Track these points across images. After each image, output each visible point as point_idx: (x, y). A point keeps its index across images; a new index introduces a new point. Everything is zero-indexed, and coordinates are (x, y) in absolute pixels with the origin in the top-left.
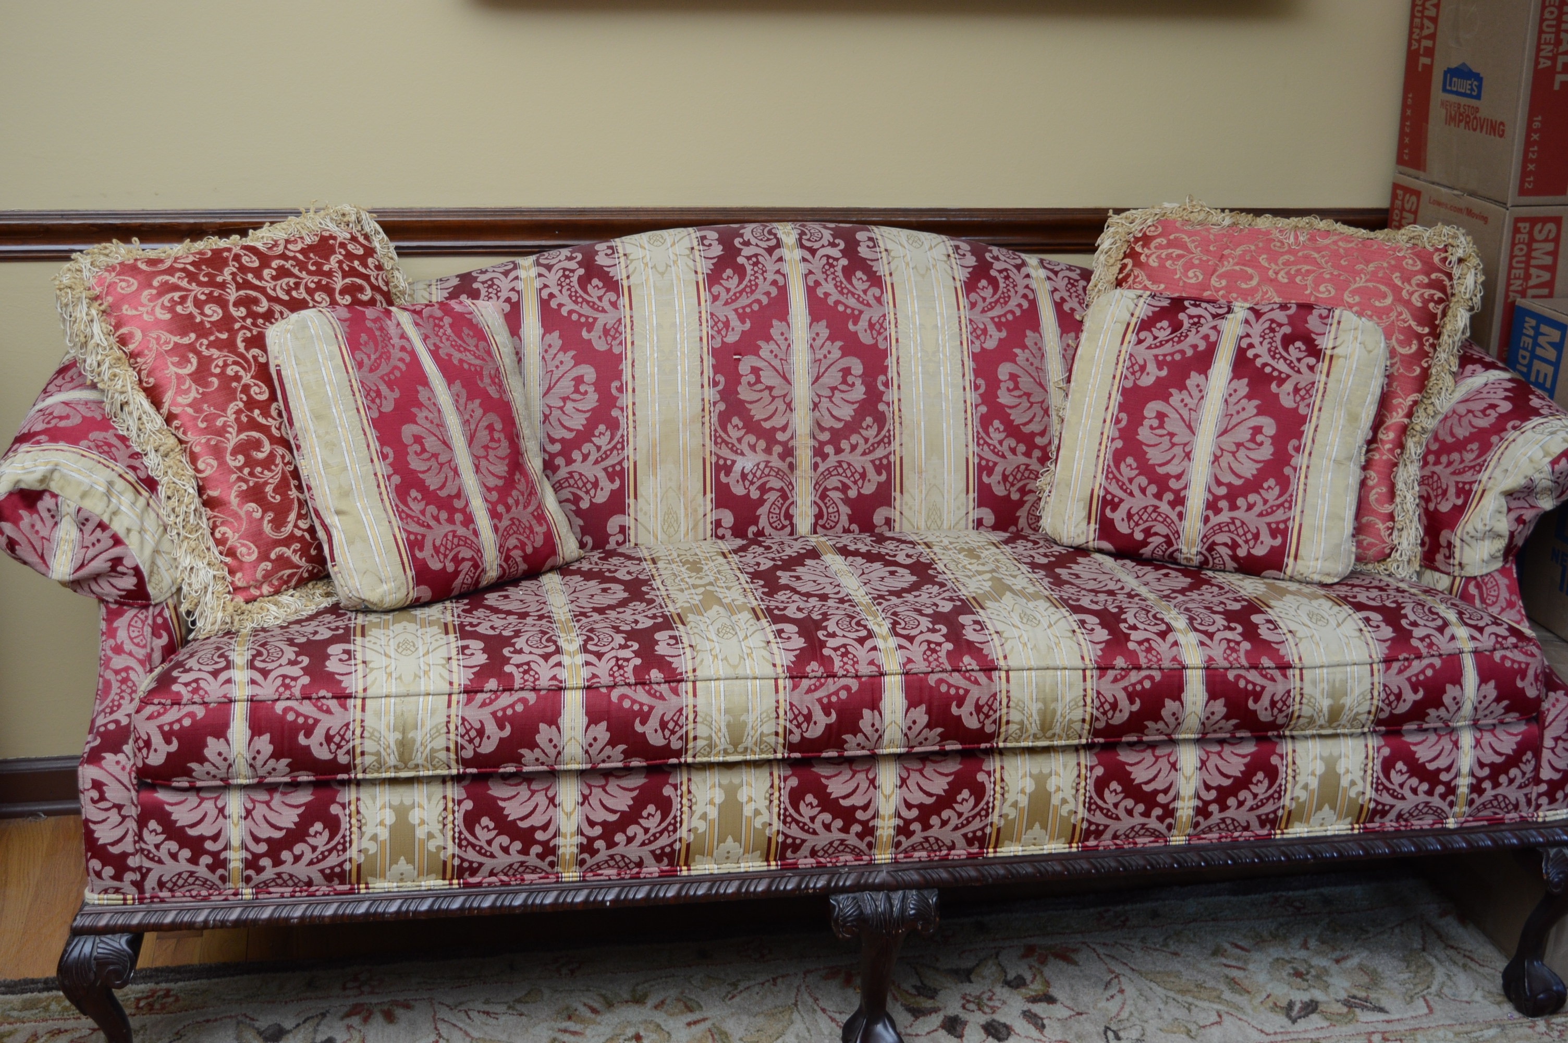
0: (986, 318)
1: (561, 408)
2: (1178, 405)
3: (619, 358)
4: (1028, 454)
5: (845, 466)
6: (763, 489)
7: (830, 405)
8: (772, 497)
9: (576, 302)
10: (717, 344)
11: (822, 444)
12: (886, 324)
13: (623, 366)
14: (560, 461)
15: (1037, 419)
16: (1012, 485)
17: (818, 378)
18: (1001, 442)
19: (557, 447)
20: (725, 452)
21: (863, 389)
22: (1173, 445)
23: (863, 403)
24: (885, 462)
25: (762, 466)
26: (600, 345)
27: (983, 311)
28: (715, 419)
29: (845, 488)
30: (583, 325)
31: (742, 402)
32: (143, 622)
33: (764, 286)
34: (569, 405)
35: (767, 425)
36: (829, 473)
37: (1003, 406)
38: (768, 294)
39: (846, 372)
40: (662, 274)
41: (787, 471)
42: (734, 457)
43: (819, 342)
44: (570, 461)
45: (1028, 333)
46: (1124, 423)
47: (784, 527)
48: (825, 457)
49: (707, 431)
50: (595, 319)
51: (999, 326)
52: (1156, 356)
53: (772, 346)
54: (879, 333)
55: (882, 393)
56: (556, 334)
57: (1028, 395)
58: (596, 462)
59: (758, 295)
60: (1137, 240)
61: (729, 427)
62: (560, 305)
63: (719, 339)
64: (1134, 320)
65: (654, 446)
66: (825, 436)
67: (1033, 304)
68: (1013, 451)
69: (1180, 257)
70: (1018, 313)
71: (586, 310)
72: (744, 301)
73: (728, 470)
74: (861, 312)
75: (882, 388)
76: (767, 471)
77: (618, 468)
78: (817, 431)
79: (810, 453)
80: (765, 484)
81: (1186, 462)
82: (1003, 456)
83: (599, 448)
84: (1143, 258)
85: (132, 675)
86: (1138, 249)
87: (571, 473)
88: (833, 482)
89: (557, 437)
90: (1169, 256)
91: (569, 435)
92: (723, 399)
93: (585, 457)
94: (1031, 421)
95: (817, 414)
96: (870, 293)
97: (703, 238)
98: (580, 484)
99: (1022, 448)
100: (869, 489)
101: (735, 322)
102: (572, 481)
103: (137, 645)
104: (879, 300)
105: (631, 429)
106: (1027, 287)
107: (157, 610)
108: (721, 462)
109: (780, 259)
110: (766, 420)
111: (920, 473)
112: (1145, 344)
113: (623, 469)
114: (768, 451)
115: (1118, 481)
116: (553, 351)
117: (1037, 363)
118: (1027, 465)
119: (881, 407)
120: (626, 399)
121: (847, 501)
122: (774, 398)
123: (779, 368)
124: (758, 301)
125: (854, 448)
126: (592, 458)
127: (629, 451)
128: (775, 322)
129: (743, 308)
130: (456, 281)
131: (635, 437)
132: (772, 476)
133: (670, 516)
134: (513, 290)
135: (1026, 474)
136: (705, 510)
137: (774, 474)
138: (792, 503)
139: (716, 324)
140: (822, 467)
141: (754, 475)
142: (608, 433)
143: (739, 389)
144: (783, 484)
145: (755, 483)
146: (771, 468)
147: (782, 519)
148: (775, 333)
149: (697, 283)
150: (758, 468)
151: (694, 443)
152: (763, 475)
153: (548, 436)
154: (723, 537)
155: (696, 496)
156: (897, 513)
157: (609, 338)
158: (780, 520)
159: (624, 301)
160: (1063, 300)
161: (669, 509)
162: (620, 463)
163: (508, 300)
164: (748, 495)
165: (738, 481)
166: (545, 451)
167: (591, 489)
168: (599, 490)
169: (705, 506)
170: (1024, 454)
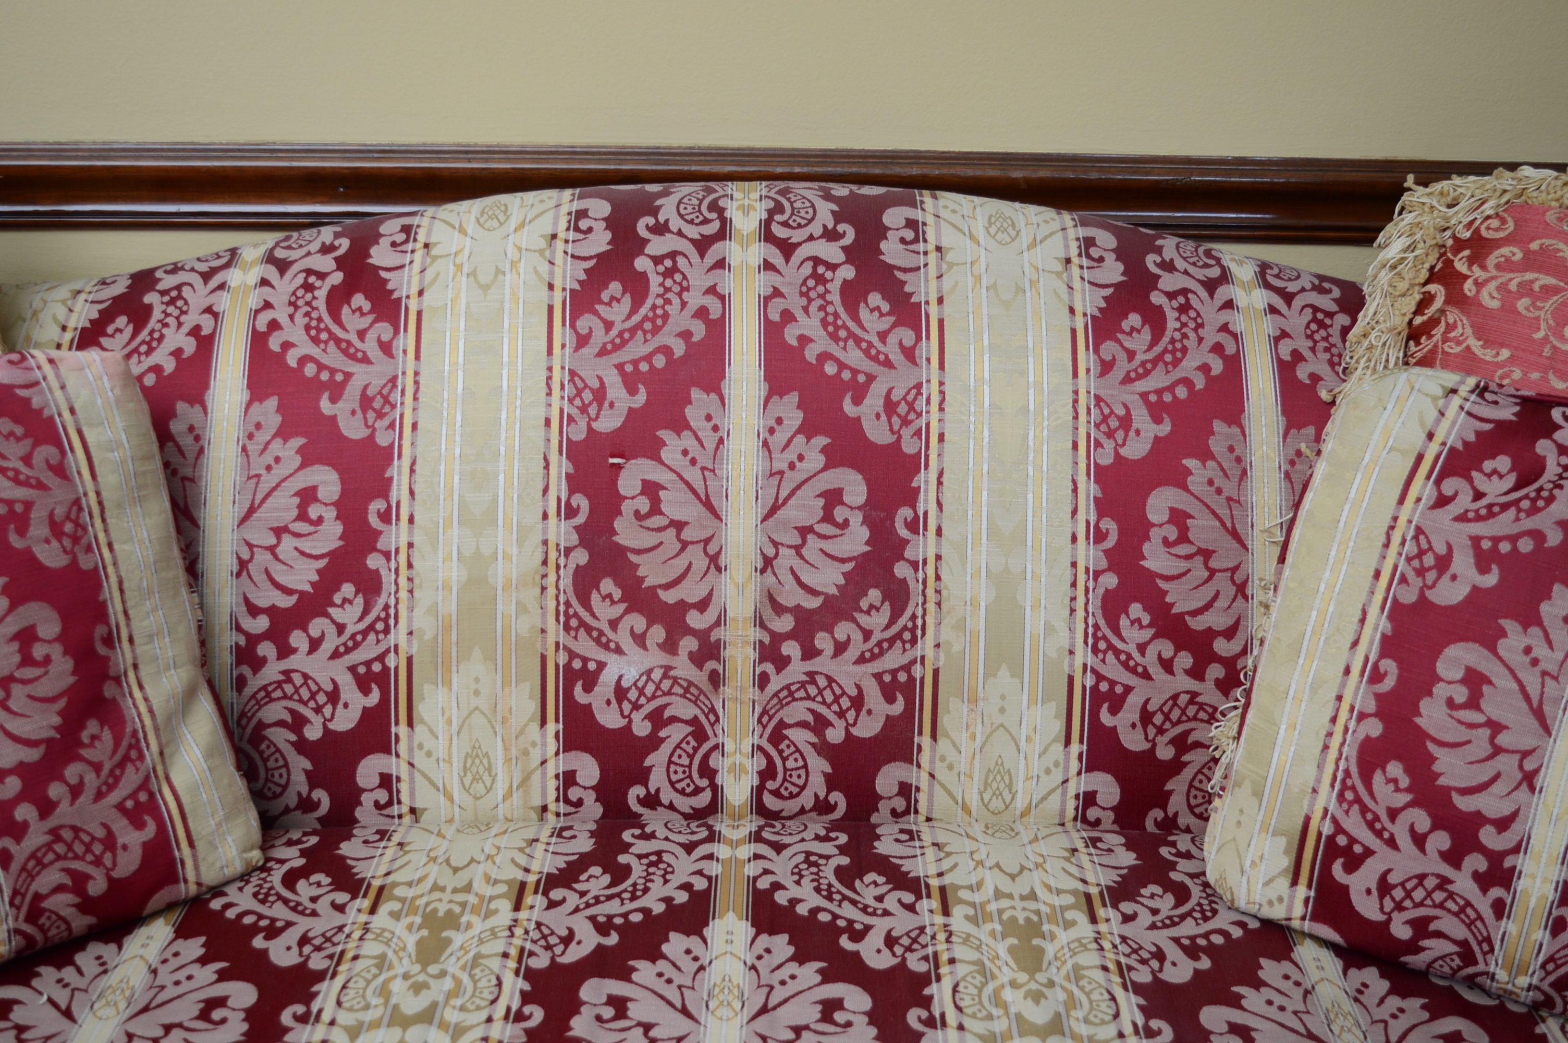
0: (1130, 395)
1: (272, 549)
2: (1518, 660)
3: (387, 455)
4: (1197, 673)
5: (822, 683)
6: (658, 719)
7: (797, 563)
8: (675, 733)
9: (316, 340)
10: (579, 433)
11: (777, 639)
12: (921, 404)
13: (393, 472)
14: (266, 649)
15: (1221, 603)
16: (1161, 731)
17: (774, 509)
18: (1142, 648)
19: (262, 624)
20: (585, 646)
21: (865, 533)
22: (1497, 751)
23: (862, 561)
24: (902, 677)
25: (657, 675)
26: (353, 429)
27: (1127, 380)
28: (566, 581)
29: (820, 724)
31: (622, 550)
33: (680, 319)
34: (287, 544)
35: (669, 597)
36: (789, 694)
37: (1152, 575)
38: (686, 335)
39: (833, 498)
40: (485, 288)
41: (706, 686)
42: (602, 656)
43: (781, 436)
44: (285, 651)
45: (1218, 426)
46: (1389, 684)
47: (698, 791)
48: (782, 663)
49: (552, 604)
50: (348, 376)
51: (1156, 412)
52: (1476, 541)
53: (687, 440)
54: (906, 422)
55: (905, 542)
56: (272, 403)
57: (1206, 554)
58: (336, 655)
59: (667, 337)
60: (1459, 245)
61: (595, 598)
62: (287, 345)
63: (582, 423)
64: (1433, 449)
65: (447, 628)
66: (785, 624)
67: (1234, 364)
68: (1167, 665)
69: (1548, 291)
70: (1200, 383)
71: (333, 357)
72: (637, 348)
73: (590, 680)
74: (871, 378)
75: (903, 532)
76: (666, 685)
77: (377, 667)
78: (768, 613)
79: (752, 654)
80: (661, 709)
81: (1522, 794)
82: (1146, 676)
83: (341, 628)
84: (1468, 287)
86: (1461, 266)
87: (287, 673)
88: (798, 711)
89: (262, 603)
90: (1525, 289)
91: (286, 602)
92: (584, 542)
93: (315, 644)
94: (1208, 606)
95: (769, 578)
96: (892, 339)
97: (582, 214)
98: (305, 693)
99: (1185, 660)
100: (867, 728)
101: (616, 391)
102: (289, 689)
104: (909, 354)
105: (403, 594)
106: (1224, 328)
108: (577, 665)
109: (721, 264)
110: (668, 586)
111: (974, 700)
112: (1455, 509)
113: (386, 669)
114: (670, 646)
115: (1364, 809)
116: (263, 437)
117: (1229, 489)
118: (1194, 695)
119: (901, 570)
120: (397, 536)
121: (823, 748)
122: (685, 545)
123: (699, 486)
124: (666, 350)
125: (840, 648)
126: (327, 647)
127: (399, 636)
128: (696, 394)
129: (635, 363)
130: (120, 288)
131: (411, 609)
132: (677, 694)
133: (477, 761)
134: (209, 310)
135: (1191, 710)
136: (544, 753)
137: (681, 691)
138: (716, 747)
139: (579, 393)
140: (776, 683)
141: (641, 692)
142: (360, 600)
143: (618, 524)
144: (698, 712)
145: (642, 706)
146: (675, 680)
147: (695, 775)
148: (694, 414)
149: (551, 308)
150: (649, 678)
151: (525, 625)
152: (659, 693)
153: (247, 601)
154: (579, 803)
155: (525, 726)
156: (924, 776)
157: (371, 415)
158: (690, 776)
159: (406, 341)
160: (1297, 356)
161: (474, 747)
162: (381, 658)
163: (195, 331)
164: (628, 728)
165: (608, 702)
166: (239, 629)
167: (326, 704)
168: (340, 706)
169: (544, 744)
170: (1188, 672)
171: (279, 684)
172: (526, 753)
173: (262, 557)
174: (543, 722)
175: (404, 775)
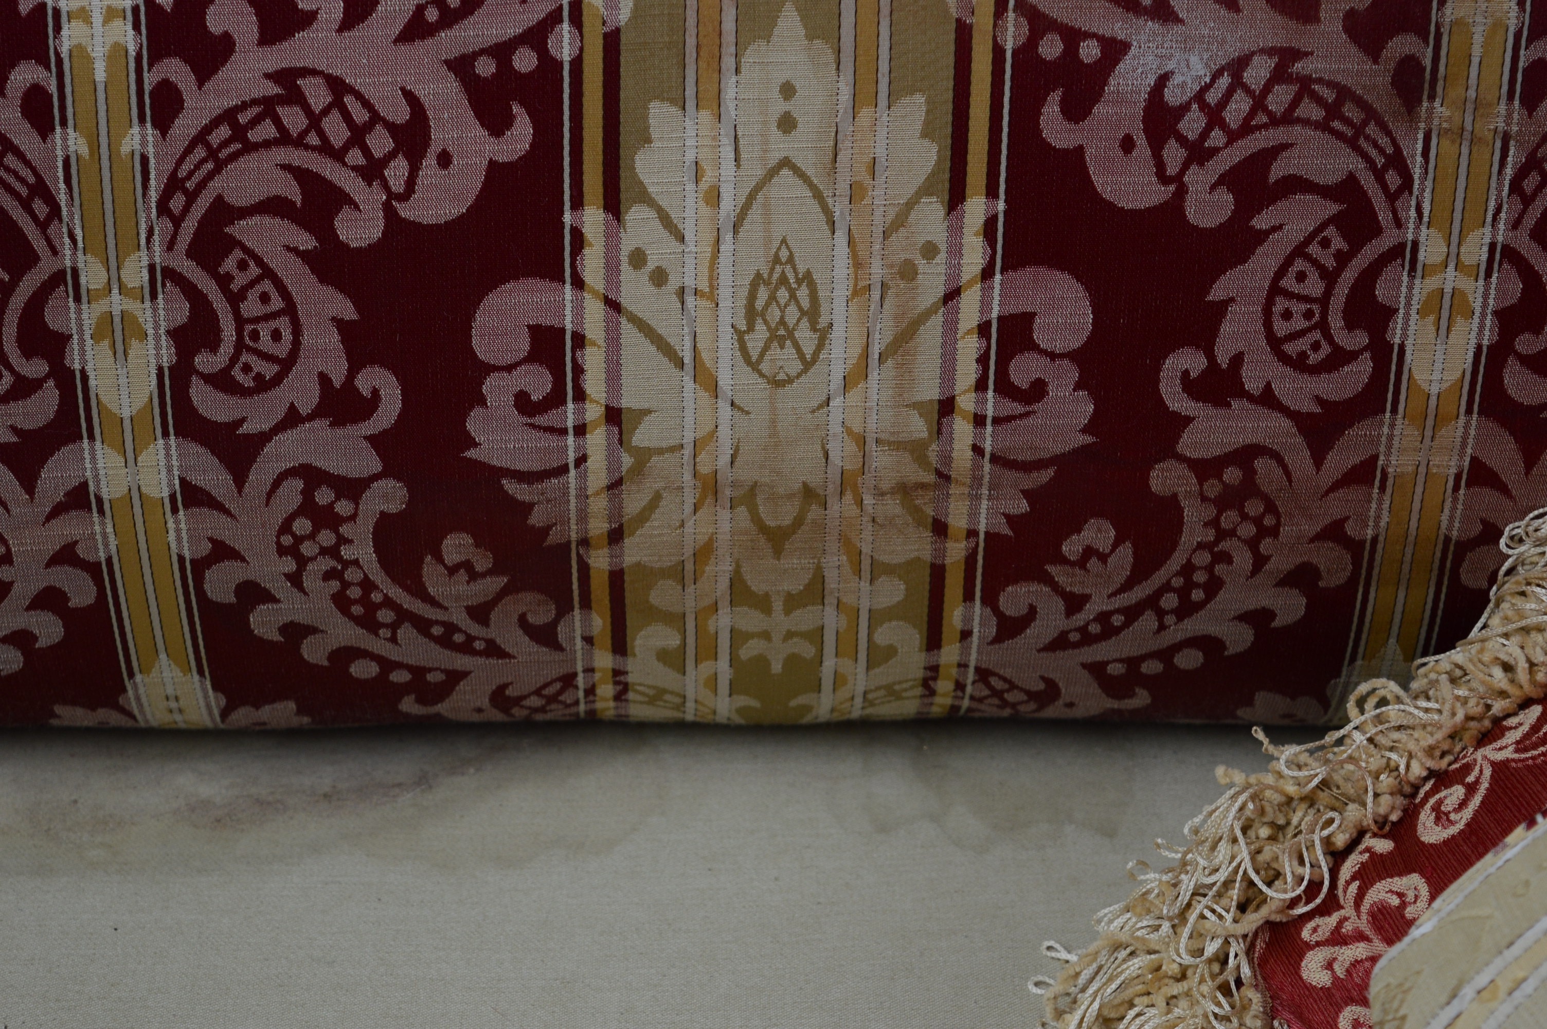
6: (1252, 184)
8: (1294, 220)
14: (231, 16)
25: (1258, 72)
41: (1384, 99)
42: (1118, 25)
47: (1338, 359)
58: (415, 29)
73: (1083, 87)
76: (1280, 97)
77: (524, 60)
79: (1512, 15)
80: (1264, 158)
98: (336, 130)
102: (293, 118)
108: (1051, 48)
113: (549, 65)
132: (1306, 122)
133: (783, 294)
136: (954, 270)
137: (1317, 113)
138: (1397, 252)
141: (1215, 116)
144: (1357, 165)
145: (1215, 151)
146: (1305, 85)
147: (1336, 322)
150: (1237, 83)
152: (1261, 118)
155: (910, 205)
158: (1323, 326)
161: (776, 260)
165: (1127, 144)
167: (392, 155)
168: (430, 161)
169: (956, 250)
171: (268, 107)
172: (908, 272)
174: (957, 196)
175: (594, 330)
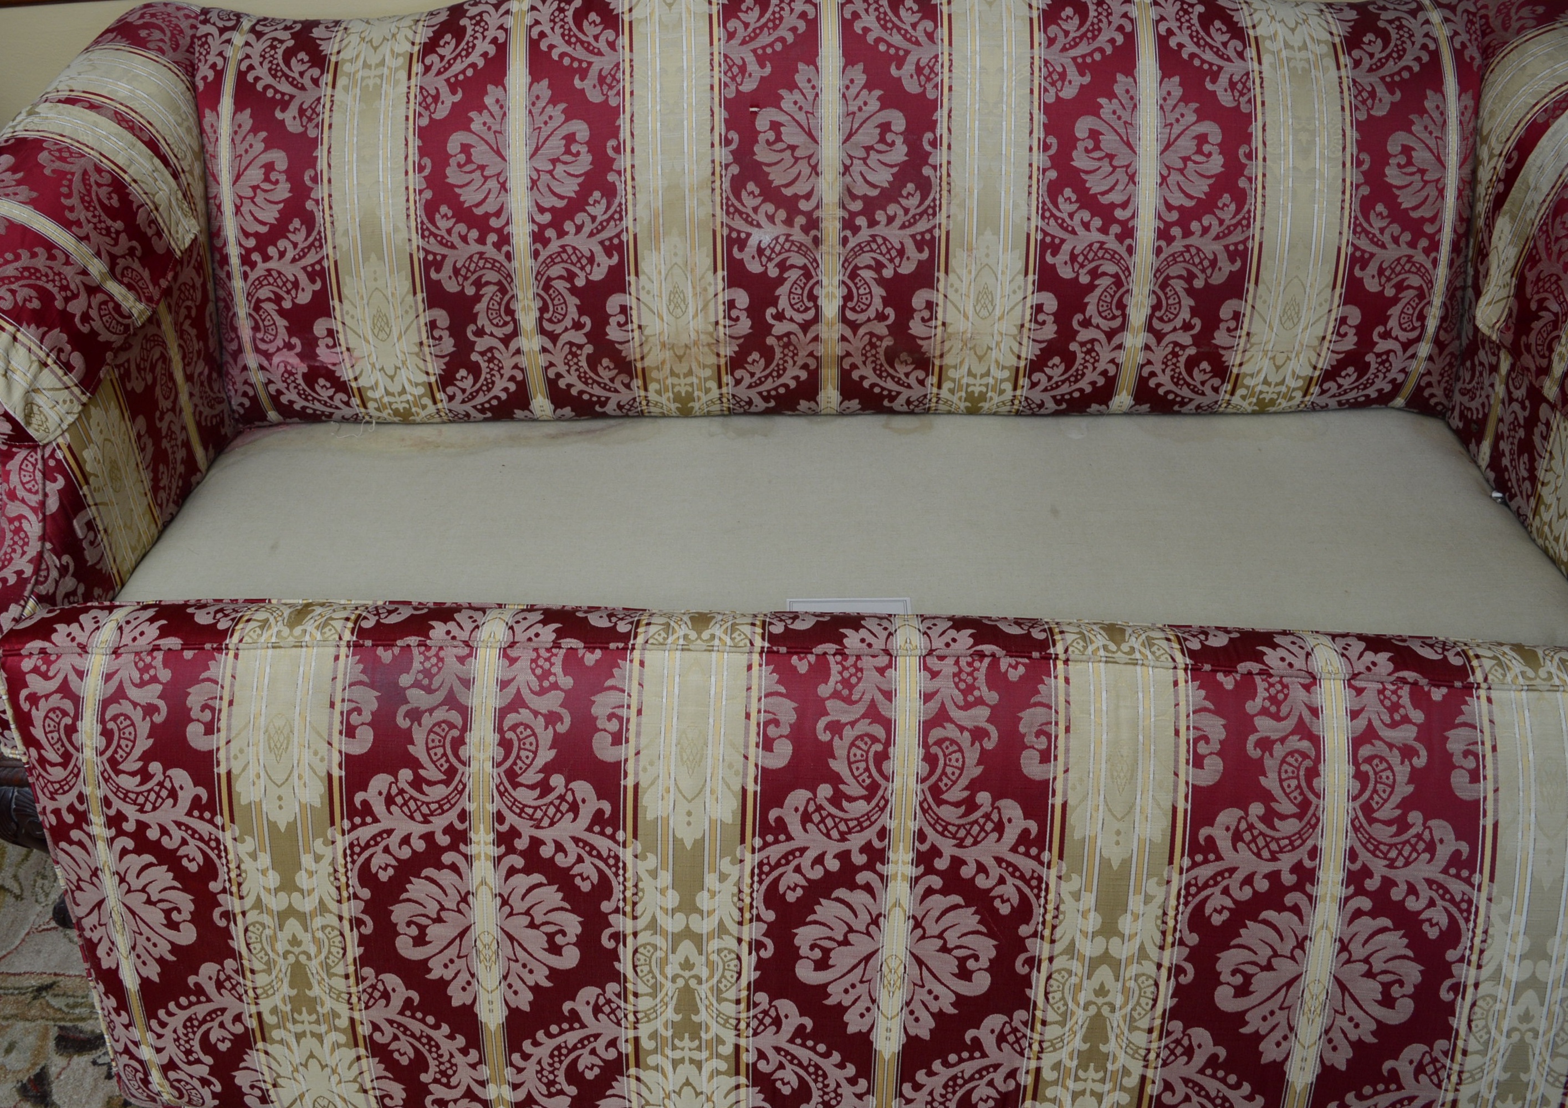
0: (1066, 59)
1: (550, 172)
3: (616, 112)
4: (1104, 230)
5: (880, 241)
6: (783, 266)
7: (864, 169)
8: (793, 275)
9: (568, 43)
10: (731, 93)
11: (853, 215)
12: (938, 68)
13: (620, 122)
14: (551, 233)
15: (1120, 187)
16: (1082, 266)
17: (850, 136)
18: (1071, 216)
19: (547, 217)
20: (739, 224)
21: (905, 149)
23: (903, 166)
24: (928, 236)
25: (781, 240)
26: (595, 96)
27: (1064, 49)
28: (726, 185)
29: (879, 267)
30: (575, 71)
31: (760, 164)
32: (34, 466)
33: (790, 20)
34: (560, 169)
35: (788, 192)
36: (860, 248)
37: (1077, 171)
38: (794, 29)
39: (885, 128)
41: (810, 245)
42: (749, 229)
43: (853, 91)
44: (561, 234)
45: (1120, 77)
47: (807, 309)
48: (856, 230)
49: (718, 199)
50: (590, 64)
51: (1082, 69)
53: (797, 96)
54: (928, 79)
55: (928, 154)
56: (545, 82)
57: (1111, 157)
58: (591, 235)
59: (783, 32)
61: (744, 194)
62: (551, 47)
63: (733, 88)
65: (657, 216)
66: (857, 206)
67: (1130, 38)
68: (1086, 226)
70: (1109, 51)
71: (580, 53)
72: (764, 39)
73: (742, 244)
74: (907, 52)
75: (928, 148)
76: (787, 246)
77: (616, 241)
78: (847, 200)
79: (838, 225)
80: (785, 260)
82: (1073, 232)
83: (594, 219)
85: (25, 525)
87: (563, 247)
88: (865, 259)
91: (560, 204)
92: (736, 160)
93: (579, 229)
94: (1111, 189)
95: (848, 179)
96: (920, 28)
98: (574, 259)
99: (1097, 222)
100: (907, 268)
101: (753, 66)
103: (29, 491)
104: (930, 36)
105: (630, 197)
106: (1125, 15)
107: (48, 452)
108: (734, 235)
110: (787, 186)
111: (970, 250)
113: (621, 242)
114: (789, 222)
116: (541, 104)
117: (1126, 116)
118: (1102, 243)
119: (926, 171)
120: (624, 161)
121: (881, 281)
122: (797, 160)
123: (804, 123)
124: (782, 39)
125: (891, 220)
126: (586, 230)
127: (628, 222)
128: (801, 66)
129: (764, 48)
130: (443, 17)
131: (634, 205)
132: (794, 251)
133: (677, 295)
134: (501, 27)
135: (1100, 254)
136: (716, 289)
137: (796, 249)
138: (817, 282)
139: (730, 68)
140: (852, 243)
141: (773, 250)
142: (604, 201)
143: (756, 149)
144: (806, 261)
145: (773, 258)
146: (793, 242)
147: (805, 300)
148: (800, 79)
149: (711, 16)
150: (777, 242)
151: (703, 213)
152: (783, 250)
153: (537, 204)
154: (737, 319)
155: (705, 273)
156: (941, 297)
157: (605, 88)
158: (802, 301)
159: (624, 40)
160: (1170, 32)
161: (675, 287)
162: (618, 235)
163: (494, 41)
164: (765, 272)
165: (753, 257)
166: (533, 221)
167: (587, 265)
168: (595, 265)
169: (716, 284)
170: (1099, 230)
171: (559, 254)
172: (705, 290)
173: (545, 178)
174: (715, 271)
175: (634, 306)
